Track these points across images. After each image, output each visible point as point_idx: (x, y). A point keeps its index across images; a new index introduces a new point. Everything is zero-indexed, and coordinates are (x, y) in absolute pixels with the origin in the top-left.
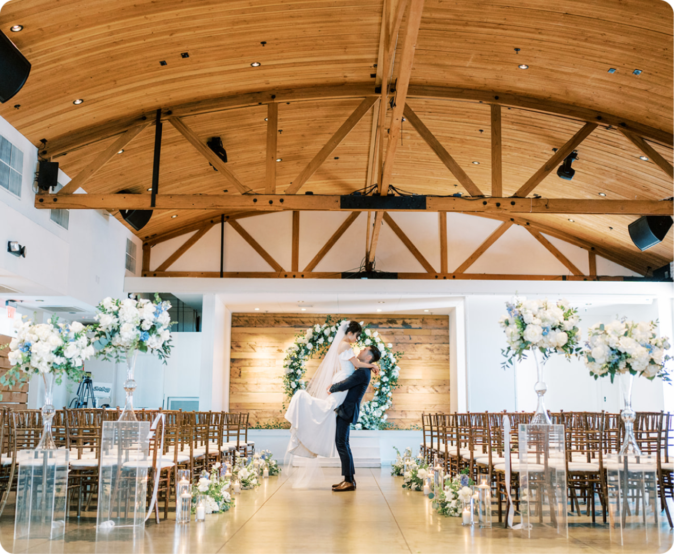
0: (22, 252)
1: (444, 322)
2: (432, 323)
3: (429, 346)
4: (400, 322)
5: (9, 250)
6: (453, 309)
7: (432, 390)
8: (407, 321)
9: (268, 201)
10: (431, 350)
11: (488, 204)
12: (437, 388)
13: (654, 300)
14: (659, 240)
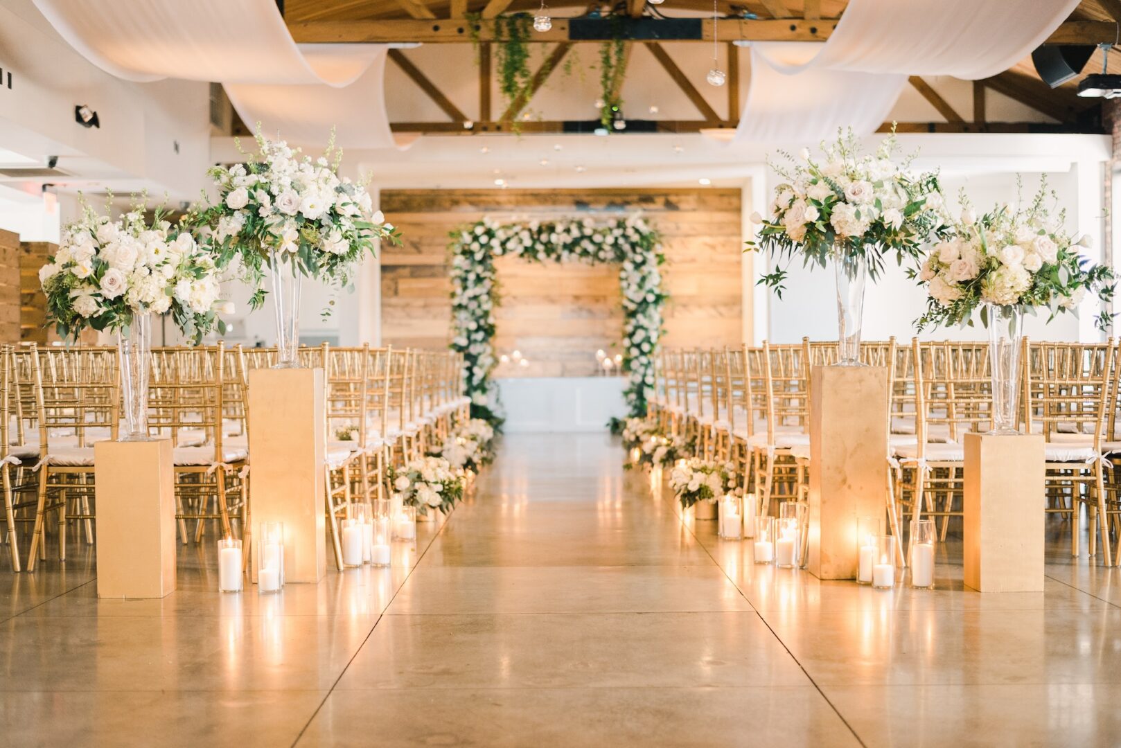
0: (95, 121)
1: (734, 201)
2: (714, 201)
3: (708, 239)
4: (660, 201)
5: (79, 118)
6: (749, 179)
7: (712, 312)
8: (673, 199)
9: (455, 30)
10: (713, 247)
11: (798, 30)
12: (723, 310)
13: (1074, 165)
14: (1074, 73)
